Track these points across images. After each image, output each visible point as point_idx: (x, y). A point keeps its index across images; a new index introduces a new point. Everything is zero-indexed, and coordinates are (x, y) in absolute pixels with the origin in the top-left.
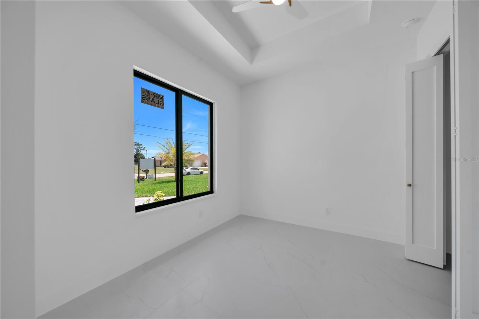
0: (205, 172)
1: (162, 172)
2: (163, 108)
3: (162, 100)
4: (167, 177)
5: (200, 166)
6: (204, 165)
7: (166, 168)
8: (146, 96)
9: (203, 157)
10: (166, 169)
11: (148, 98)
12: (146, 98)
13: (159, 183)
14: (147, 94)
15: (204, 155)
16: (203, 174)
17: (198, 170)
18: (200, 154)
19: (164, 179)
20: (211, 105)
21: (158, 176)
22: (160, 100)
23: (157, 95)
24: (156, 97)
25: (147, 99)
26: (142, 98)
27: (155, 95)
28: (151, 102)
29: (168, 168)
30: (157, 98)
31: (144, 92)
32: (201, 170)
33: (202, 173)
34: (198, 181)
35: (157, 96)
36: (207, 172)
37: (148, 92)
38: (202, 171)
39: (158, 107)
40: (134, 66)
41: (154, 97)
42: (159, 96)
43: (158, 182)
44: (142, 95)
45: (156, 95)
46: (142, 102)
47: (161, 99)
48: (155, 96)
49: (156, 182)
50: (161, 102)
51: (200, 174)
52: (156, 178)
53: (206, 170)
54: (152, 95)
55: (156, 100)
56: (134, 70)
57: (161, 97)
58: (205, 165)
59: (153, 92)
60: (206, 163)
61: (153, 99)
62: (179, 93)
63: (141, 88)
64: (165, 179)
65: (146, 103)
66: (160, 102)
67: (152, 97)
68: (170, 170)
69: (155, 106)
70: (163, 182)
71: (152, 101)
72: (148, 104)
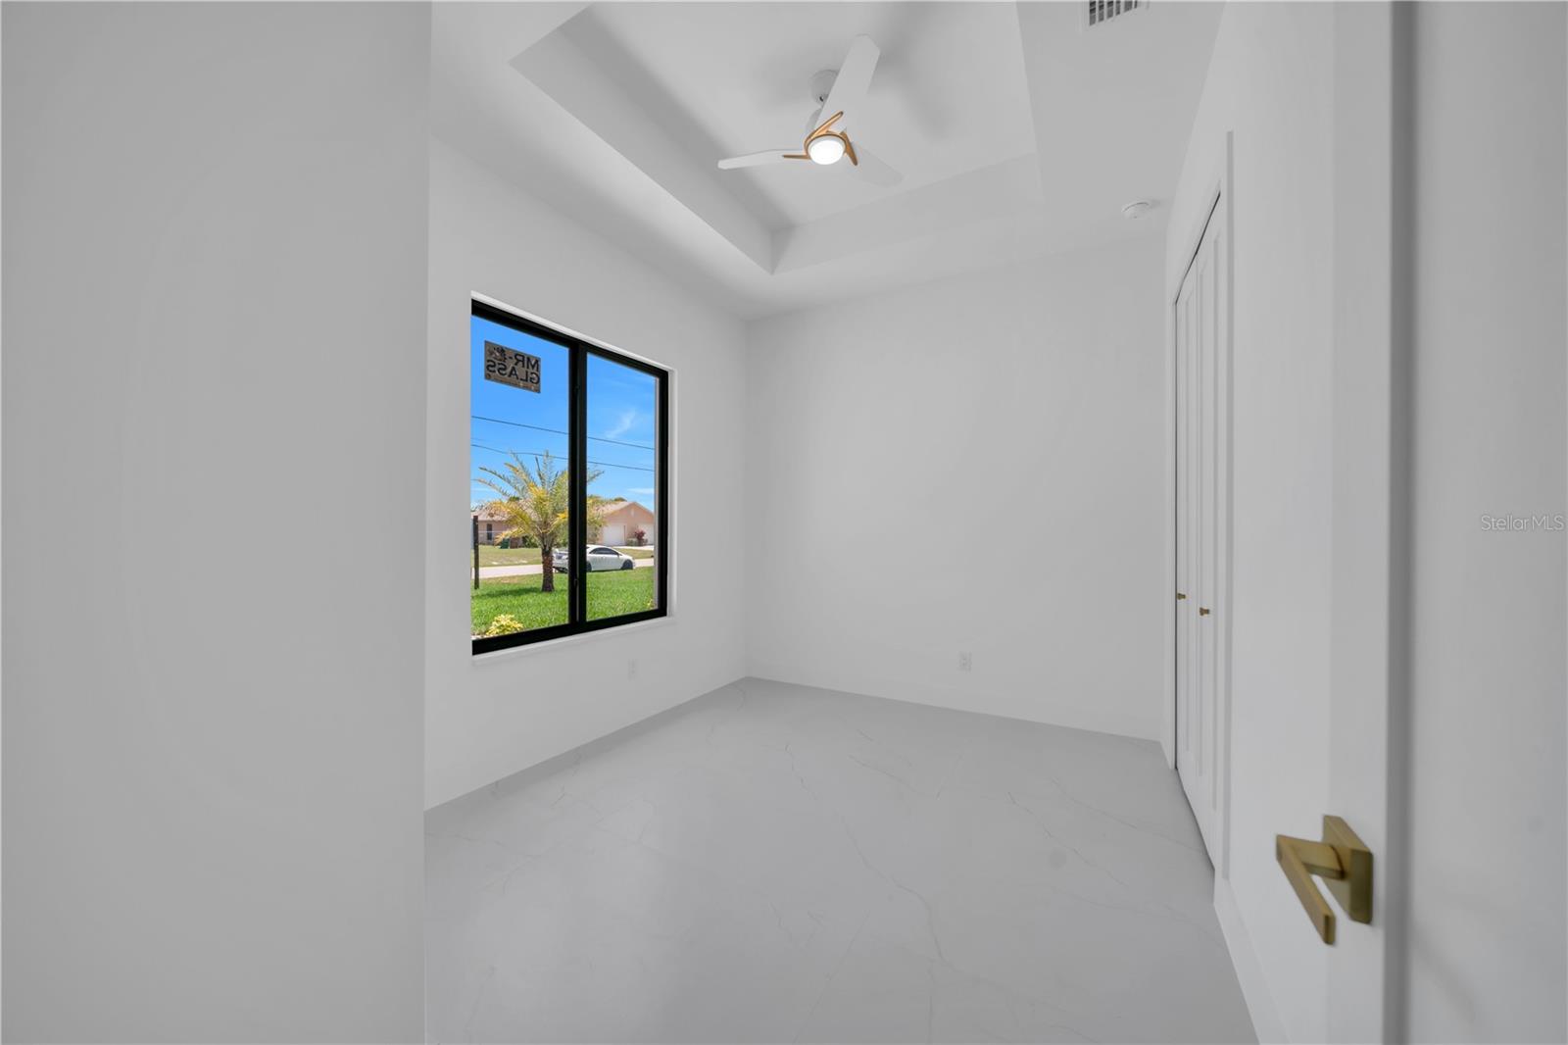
0: (638, 563)
1: (495, 563)
2: (538, 391)
3: (535, 371)
4: (514, 577)
5: (623, 542)
6: (635, 540)
7: (506, 547)
8: (497, 362)
9: (632, 513)
10: (509, 550)
11: (501, 366)
12: (497, 366)
13: (490, 595)
14: (500, 357)
15: (634, 505)
16: (632, 568)
17: (616, 556)
18: (622, 505)
19: (503, 584)
20: (663, 376)
21: (485, 573)
22: (530, 370)
23: (523, 357)
24: (521, 363)
25: (499, 369)
26: (488, 367)
27: (518, 357)
28: (509, 376)
29: (516, 547)
30: (523, 366)
31: (492, 353)
32: (625, 557)
33: (628, 565)
34: (618, 591)
35: (523, 361)
36: (646, 562)
37: (502, 351)
38: (630, 558)
39: (525, 387)
40: (472, 292)
41: (516, 364)
42: (529, 359)
43: (485, 593)
44: (488, 361)
45: (522, 359)
46: (488, 377)
47: (533, 367)
48: (518, 361)
49: (479, 592)
50: (534, 376)
51: (622, 569)
52: (480, 581)
53: (644, 555)
54: (511, 358)
55: (521, 371)
56: (474, 301)
57: (533, 362)
58: (639, 539)
59: (514, 351)
60: (642, 534)
61: (513, 369)
62: (579, 351)
63: (486, 342)
64: (509, 584)
65: (496, 380)
66: (530, 376)
67: (510, 364)
68: (524, 557)
69: (519, 387)
70: (503, 593)
71: (511, 373)
72: (501, 382)
